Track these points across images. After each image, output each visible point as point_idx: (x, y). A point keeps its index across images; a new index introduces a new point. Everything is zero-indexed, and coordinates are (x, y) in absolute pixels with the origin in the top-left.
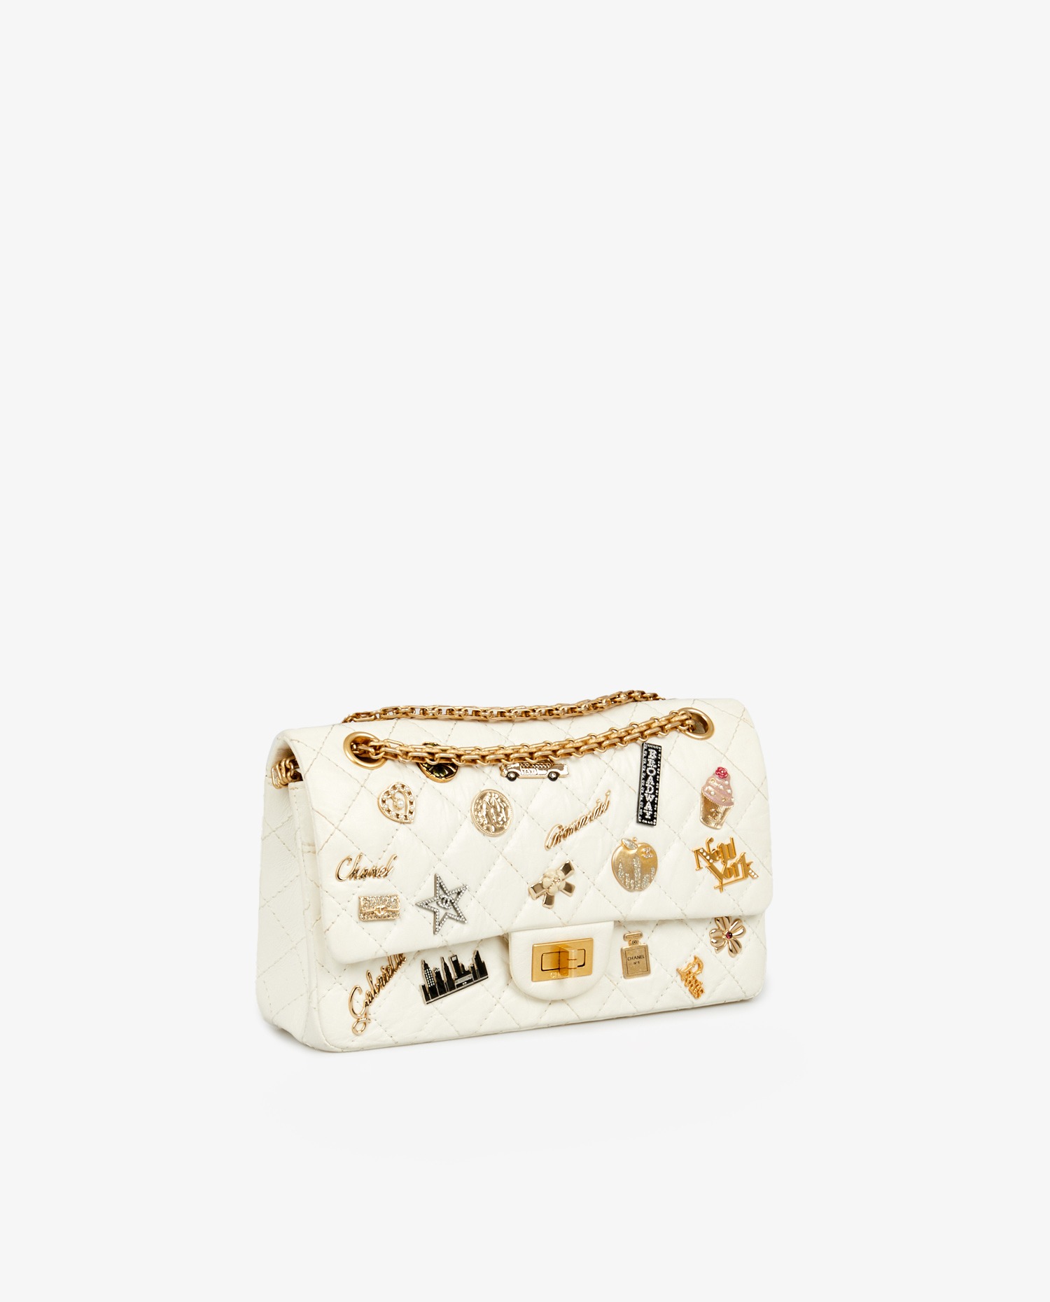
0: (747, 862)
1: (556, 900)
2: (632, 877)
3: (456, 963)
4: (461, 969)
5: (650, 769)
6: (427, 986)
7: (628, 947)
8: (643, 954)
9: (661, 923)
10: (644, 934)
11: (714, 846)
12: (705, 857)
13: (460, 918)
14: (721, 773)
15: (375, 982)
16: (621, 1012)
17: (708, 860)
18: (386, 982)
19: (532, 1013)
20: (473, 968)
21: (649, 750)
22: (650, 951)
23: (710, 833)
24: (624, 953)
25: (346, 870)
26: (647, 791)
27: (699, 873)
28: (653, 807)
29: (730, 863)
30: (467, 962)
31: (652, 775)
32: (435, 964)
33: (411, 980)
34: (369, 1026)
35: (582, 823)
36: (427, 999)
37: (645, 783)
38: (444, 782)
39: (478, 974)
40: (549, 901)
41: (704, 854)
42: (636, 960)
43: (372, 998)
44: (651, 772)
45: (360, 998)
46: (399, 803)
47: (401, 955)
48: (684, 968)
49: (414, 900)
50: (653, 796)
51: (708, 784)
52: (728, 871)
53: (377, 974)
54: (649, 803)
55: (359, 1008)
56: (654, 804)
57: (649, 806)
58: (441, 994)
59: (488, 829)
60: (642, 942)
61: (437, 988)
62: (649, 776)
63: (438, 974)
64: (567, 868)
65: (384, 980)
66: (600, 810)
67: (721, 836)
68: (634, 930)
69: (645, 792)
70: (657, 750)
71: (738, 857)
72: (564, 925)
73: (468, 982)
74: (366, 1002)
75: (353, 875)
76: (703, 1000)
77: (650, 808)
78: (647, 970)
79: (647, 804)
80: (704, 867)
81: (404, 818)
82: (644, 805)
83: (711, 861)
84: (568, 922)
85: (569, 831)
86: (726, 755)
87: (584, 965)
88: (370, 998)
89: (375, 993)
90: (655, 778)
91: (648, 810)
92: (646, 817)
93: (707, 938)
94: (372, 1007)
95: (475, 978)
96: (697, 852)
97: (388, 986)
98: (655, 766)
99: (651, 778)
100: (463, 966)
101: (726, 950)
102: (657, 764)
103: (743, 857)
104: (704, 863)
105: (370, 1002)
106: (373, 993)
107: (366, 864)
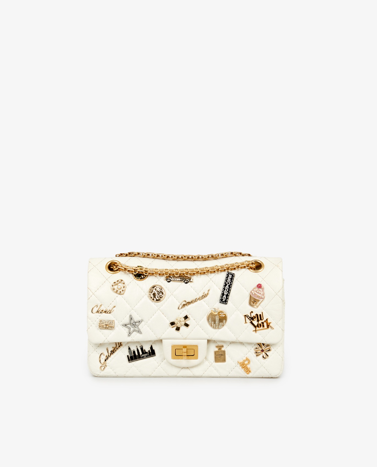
0: (269, 322)
1: (181, 329)
2: (215, 323)
3: (142, 349)
4: (144, 351)
5: (228, 282)
6: (129, 356)
7: (217, 350)
8: (223, 354)
9: (232, 343)
10: (224, 346)
11: (253, 315)
12: (249, 318)
13: (139, 332)
14: (259, 286)
15: (110, 352)
16: (213, 375)
17: (250, 320)
18: (114, 352)
19: (174, 372)
20: (149, 351)
21: (229, 275)
22: (226, 353)
23: (251, 309)
24: (215, 353)
25: (95, 310)
26: (225, 291)
27: (246, 324)
28: (227, 297)
29: (260, 322)
30: (147, 349)
31: (228, 284)
32: (133, 348)
33: (123, 353)
34: (106, 368)
35: (196, 300)
36: (129, 360)
37: (225, 287)
38: (139, 281)
39: (151, 354)
40: (178, 329)
41: (248, 317)
42: (220, 356)
43: (108, 358)
44: (228, 283)
45: (103, 358)
46: (119, 287)
47: (121, 343)
48: (241, 361)
49: (122, 323)
50: (227, 293)
51: (253, 290)
52: (259, 325)
53: (111, 349)
54: (225, 295)
55: (103, 361)
56: (227, 296)
57: (225, 296)
58: (135, 359)
59: (153, 299)
60: (223, 349)
61: (133, 357)
62: (227, 285)
63: (134, 352)
64: (186, 317)
65: (113, 352)
66: (204, 296)
67: (257, 311)
68: (220, 344)
69: (224, 291)
70: (232, 275)
71: (265, 319)
72: (185, 339)
73: (147, 356)
74: (105, 359)
75: (98, 312)
76: (250, 375)
77: (225, 297)
78: (224, 360)
79: (224, 296)
80: (248, 323)
81: (120, 293)
82: (223, 296)
83: (251, 320)
84: (186, 338)
85: (189, 303)
86: (264, 279)
87: (194, 355)
88: (107, 358)
89: (109, 356)
90: (229, 286)
91: (224, 298)
92: (223, 301)
93: (253, 351)
94: (107, 361)
95: (150, 355)
96: (245, 316)
97: (115, 354)
98: (231, 281)
99: (228, 286)
100: (145, 350)
101: (261, 356)
102: (231, 280)
103: (267, 320)
104: (248, 321)
105: (107, 359)
106: (108, 356)
107: (103, 308)
